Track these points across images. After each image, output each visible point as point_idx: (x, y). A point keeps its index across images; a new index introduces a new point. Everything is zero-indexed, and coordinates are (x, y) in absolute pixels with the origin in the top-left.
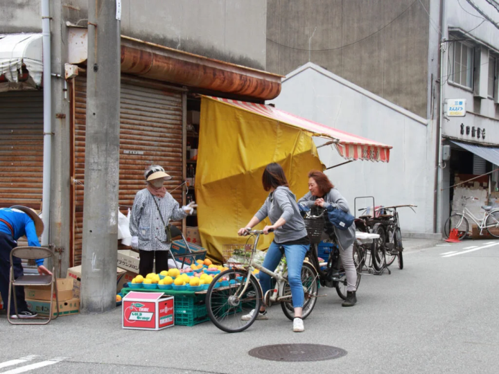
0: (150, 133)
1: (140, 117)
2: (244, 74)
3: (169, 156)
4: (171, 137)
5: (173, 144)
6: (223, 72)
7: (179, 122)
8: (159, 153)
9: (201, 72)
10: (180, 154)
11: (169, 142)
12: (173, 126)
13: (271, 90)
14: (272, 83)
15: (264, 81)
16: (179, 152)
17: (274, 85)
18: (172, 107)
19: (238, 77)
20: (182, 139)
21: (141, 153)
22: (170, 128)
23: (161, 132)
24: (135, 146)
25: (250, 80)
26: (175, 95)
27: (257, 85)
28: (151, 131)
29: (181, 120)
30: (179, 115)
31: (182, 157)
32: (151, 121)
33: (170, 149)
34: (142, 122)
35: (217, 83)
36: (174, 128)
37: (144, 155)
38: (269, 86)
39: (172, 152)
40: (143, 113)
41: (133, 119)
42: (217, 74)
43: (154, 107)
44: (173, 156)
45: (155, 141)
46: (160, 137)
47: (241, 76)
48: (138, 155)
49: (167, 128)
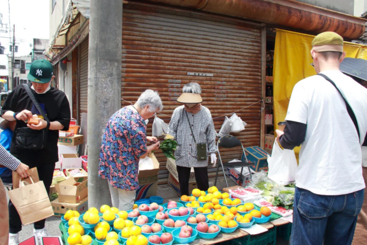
0: (222, 59)
1: (209, 46)
2: (324, 15)
3: (246, 78)
4: (248, 63)
5: (250, 69)
6: (300, 11)
7: (257, 52)
8: (233, 76)
9: (274, 9)
10: (260, 78)
11: (247, 67)
12: (250, 55)
13: (354, 30)
14: (355, 24)
15: (347, 22)
16: (258, 76)
17: (357, 26)
18: (248, 39)
19: (317, 17)
20: (261, 65)
21: (212, 75)
22: (246, 56)
23: (236, 58)
24: (202, 69)
25: (330, 20)
26: (253, 30)
27: (339, 25)
28: (223, 57)
29: (260, 50)
30: (258, 46)
31: (261, 80)
32: (223, 49)
33: (248, 73)
34: (210, 50)
35: (294, 19)
36: (251, 56)
37: (214, 76)
38: (352, 26)
39: (249, 75)
40: (211, 42)
41: (200, 47)
42: (293, 11)
43: (227, 38)
44: (250, 79)
45: (229, 66)
46: (235, 62)
47: (321, 16)
48: (206, 76)
49: (243, 55)
